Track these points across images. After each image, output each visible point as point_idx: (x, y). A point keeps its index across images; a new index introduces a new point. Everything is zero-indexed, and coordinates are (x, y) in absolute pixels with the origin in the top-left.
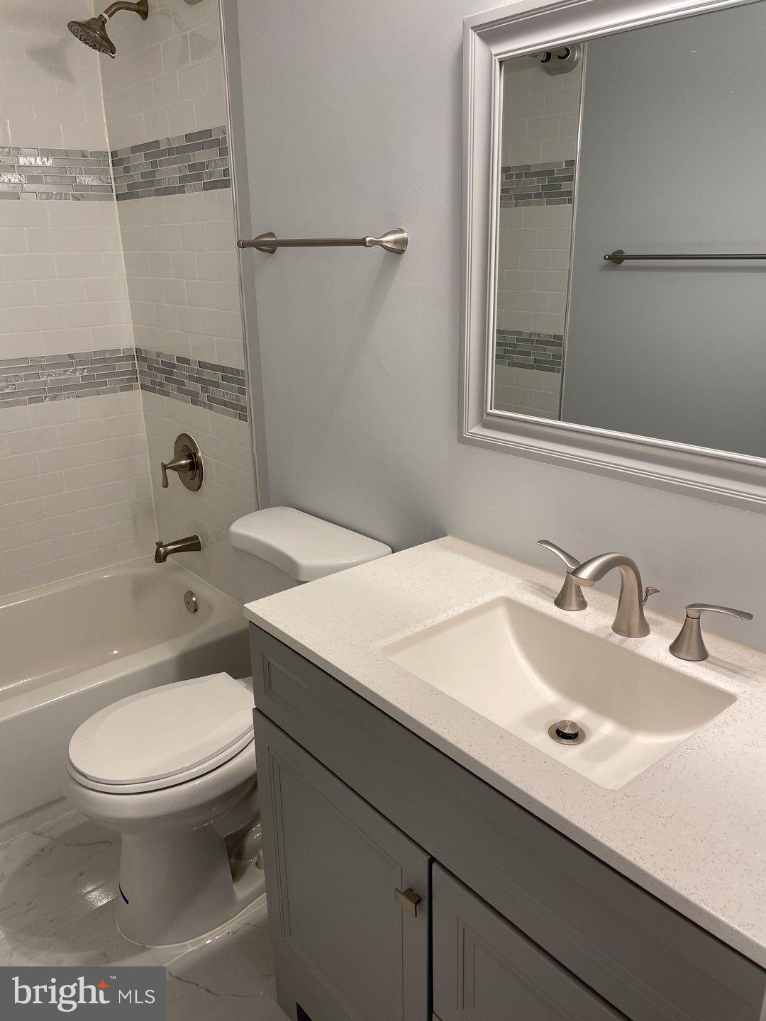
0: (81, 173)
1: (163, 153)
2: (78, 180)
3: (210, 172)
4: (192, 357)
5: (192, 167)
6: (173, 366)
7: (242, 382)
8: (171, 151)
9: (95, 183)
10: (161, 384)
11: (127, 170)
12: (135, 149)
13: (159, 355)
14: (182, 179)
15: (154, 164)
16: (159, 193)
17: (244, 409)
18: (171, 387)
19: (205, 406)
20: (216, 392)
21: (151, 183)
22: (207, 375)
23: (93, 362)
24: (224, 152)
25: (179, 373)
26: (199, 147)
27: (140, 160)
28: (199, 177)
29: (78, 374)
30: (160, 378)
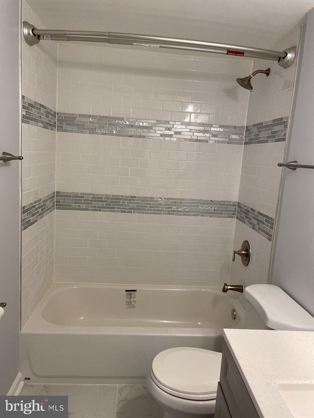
0: (232, 134)
1: (263, 127)
2: (231, 137)
3: (279, 135)
4: (256, 209)
5: (272, 133)
6: (249, 211)
7: (272, 224)
8: (266, 126)
9: (237, 138)
10: (243, 218)
11: (250, 133)
12: (254, 126)
13: (245, 206)
14: (268, 137)
15: (259, 131)
16: (258, 142)
17: (271, 236)
18: (246, 220)
19: (256, 230)
20: (262, 226)
21: (257, 139)
22: (260, 218)
23: (220, 204)
24: (286, 127)
25: (250, 215)
26: (277, 125)
27: (255, 130)
28: (274, 137)
29: (213, 208)
30: (243, 215)
